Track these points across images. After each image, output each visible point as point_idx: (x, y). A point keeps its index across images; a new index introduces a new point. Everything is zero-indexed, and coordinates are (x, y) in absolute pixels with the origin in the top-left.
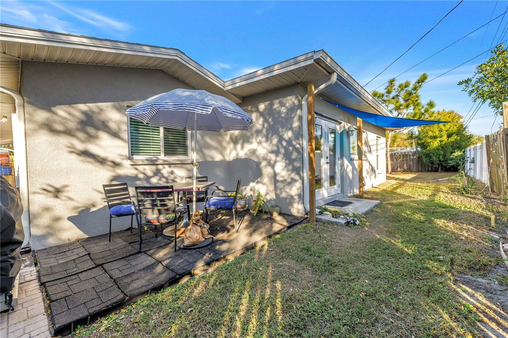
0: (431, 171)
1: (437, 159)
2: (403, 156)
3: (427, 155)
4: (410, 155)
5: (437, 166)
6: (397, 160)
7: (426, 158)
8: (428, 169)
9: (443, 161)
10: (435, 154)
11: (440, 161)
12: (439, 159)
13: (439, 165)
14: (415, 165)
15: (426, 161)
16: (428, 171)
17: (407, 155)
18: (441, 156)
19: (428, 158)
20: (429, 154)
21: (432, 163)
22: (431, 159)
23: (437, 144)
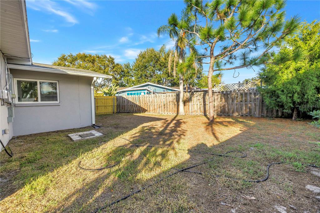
0: (281, 117)
1: (290, 100)
2: (241, 94)
3: (273, 94)
4: (250, 94)
5: (290, 111)
6: (233, 101)
7: (271, 97)
8: (277, 114)
9: (300, 104)
10: (285, 91)
11: (294, 103)
12: (292, 100)
13: (293, 110)
14: (257, 108)
15: (270, 103)
16: (277, 117)
17: (246, 94)
18: (296, 95)
19: (274, 98)
20: (275, 91)
21: (282, 106)
22: (278, 100)
23: (290, 75)
